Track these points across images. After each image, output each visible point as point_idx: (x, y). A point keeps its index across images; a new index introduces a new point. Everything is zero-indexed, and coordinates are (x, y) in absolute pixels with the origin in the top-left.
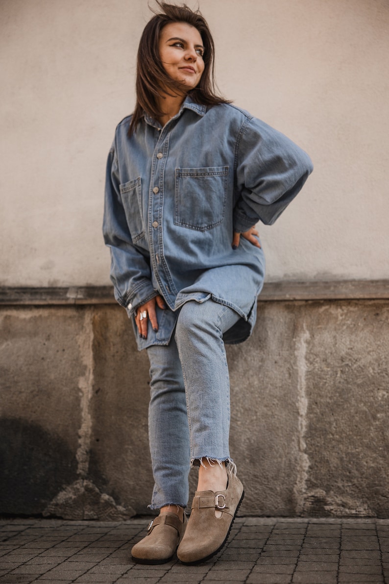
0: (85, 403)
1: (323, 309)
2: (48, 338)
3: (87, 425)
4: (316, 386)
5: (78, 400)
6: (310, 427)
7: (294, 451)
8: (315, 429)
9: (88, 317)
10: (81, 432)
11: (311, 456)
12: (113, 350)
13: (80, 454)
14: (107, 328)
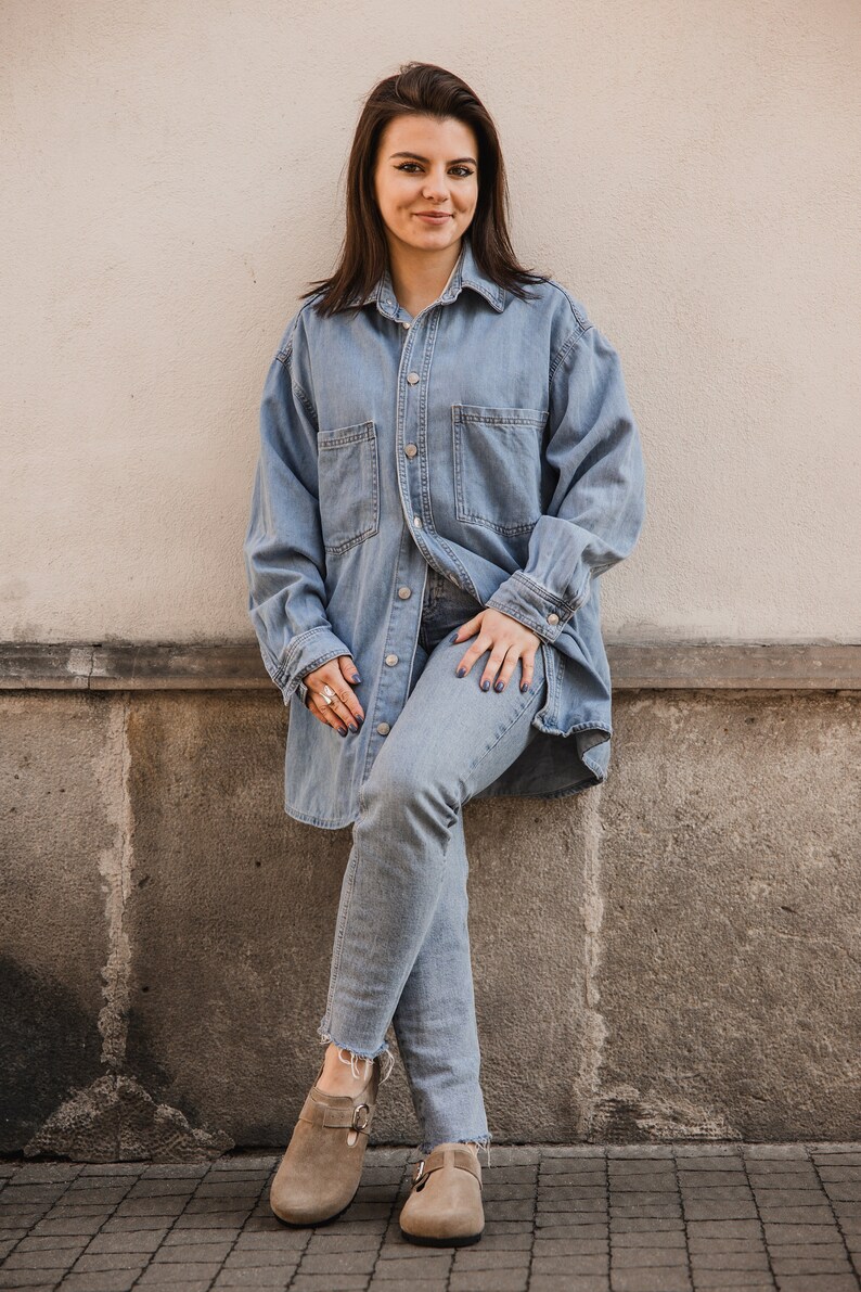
0: (114, 909)
1: (640, 705)
2: (26, 762)
3: (120, 955)
4: (622, 871)
5: (99, 901)
6: (608, 957)
7: (576, 1007)
8: (620, 962)
9: (118, 718)
10: (107, 972)
11: (611, 1019)
12: (177, 791)
13: (108, 1020)
14: (161, 740)
